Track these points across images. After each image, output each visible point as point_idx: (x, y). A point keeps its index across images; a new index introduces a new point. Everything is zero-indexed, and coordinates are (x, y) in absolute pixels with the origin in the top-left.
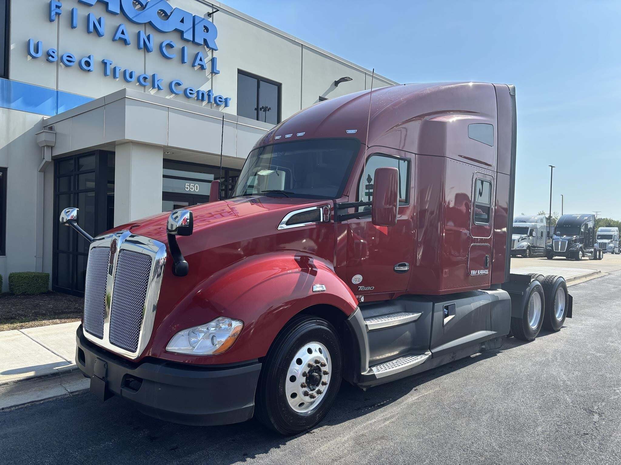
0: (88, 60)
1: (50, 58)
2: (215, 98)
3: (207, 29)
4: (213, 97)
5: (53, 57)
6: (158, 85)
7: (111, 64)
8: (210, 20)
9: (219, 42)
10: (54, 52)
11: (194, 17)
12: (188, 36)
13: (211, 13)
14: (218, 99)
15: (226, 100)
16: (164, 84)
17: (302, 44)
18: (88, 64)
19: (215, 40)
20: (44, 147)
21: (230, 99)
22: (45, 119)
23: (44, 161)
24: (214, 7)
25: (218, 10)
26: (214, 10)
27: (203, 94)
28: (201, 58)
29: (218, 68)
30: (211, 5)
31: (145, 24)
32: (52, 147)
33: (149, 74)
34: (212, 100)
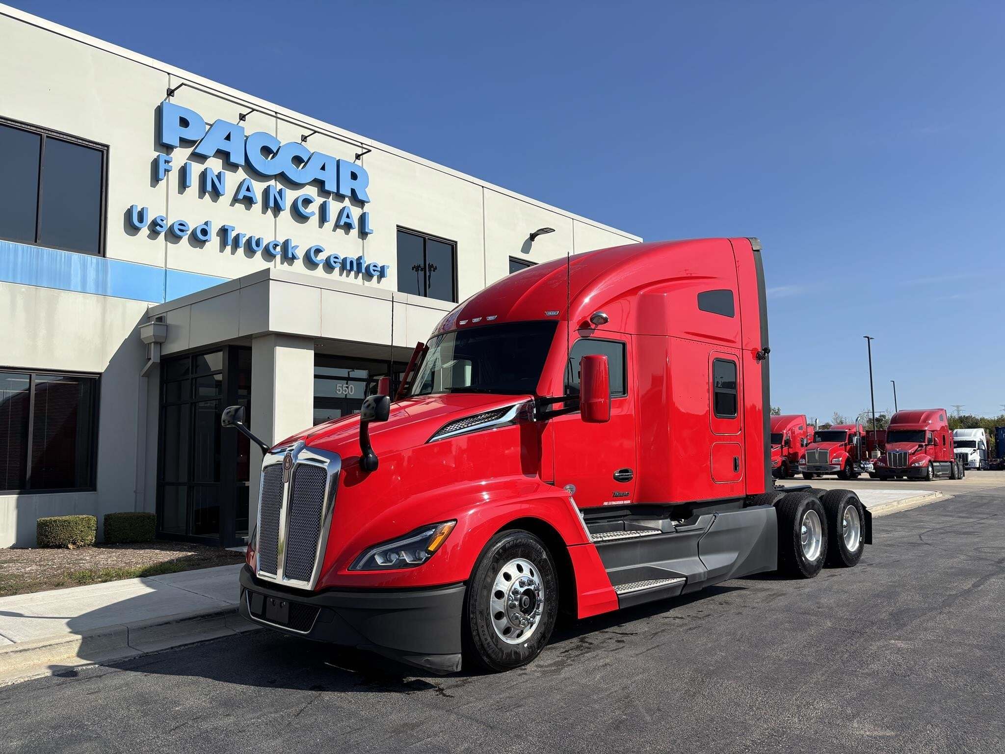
0: (205, 227)
1: (158, 228)
2: (368, 268)
3: (354, 176)
4: (365, 265)
5: (161, 227)
6: (292, 254)
7: (233, 230)
8: (358, 162)
9: (372, 191)
10: (162, 220)
11: (338, 162)
12: (331, 186)
13: (360, 154)
14: (372, 268)
15: (383, 268)
16: (300, 253)
17: (483, 187)
18: (204, 232)
19: (366, 190)
20: (151, 343)
21: (388, 267)
22: (150, 307)
23: (150, 363)
24: (364, 146)
25: (369, 151)
26: (365, 151)
27: (351, 263)
28: (348, 215)
29: (371, 225)
30: (360, 144)
31: (275, 175)
32: (161, 344)
33: (281, 240)
34: (363, 271)
